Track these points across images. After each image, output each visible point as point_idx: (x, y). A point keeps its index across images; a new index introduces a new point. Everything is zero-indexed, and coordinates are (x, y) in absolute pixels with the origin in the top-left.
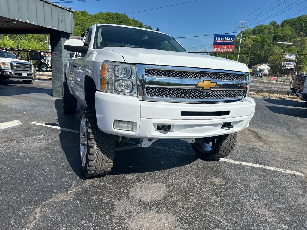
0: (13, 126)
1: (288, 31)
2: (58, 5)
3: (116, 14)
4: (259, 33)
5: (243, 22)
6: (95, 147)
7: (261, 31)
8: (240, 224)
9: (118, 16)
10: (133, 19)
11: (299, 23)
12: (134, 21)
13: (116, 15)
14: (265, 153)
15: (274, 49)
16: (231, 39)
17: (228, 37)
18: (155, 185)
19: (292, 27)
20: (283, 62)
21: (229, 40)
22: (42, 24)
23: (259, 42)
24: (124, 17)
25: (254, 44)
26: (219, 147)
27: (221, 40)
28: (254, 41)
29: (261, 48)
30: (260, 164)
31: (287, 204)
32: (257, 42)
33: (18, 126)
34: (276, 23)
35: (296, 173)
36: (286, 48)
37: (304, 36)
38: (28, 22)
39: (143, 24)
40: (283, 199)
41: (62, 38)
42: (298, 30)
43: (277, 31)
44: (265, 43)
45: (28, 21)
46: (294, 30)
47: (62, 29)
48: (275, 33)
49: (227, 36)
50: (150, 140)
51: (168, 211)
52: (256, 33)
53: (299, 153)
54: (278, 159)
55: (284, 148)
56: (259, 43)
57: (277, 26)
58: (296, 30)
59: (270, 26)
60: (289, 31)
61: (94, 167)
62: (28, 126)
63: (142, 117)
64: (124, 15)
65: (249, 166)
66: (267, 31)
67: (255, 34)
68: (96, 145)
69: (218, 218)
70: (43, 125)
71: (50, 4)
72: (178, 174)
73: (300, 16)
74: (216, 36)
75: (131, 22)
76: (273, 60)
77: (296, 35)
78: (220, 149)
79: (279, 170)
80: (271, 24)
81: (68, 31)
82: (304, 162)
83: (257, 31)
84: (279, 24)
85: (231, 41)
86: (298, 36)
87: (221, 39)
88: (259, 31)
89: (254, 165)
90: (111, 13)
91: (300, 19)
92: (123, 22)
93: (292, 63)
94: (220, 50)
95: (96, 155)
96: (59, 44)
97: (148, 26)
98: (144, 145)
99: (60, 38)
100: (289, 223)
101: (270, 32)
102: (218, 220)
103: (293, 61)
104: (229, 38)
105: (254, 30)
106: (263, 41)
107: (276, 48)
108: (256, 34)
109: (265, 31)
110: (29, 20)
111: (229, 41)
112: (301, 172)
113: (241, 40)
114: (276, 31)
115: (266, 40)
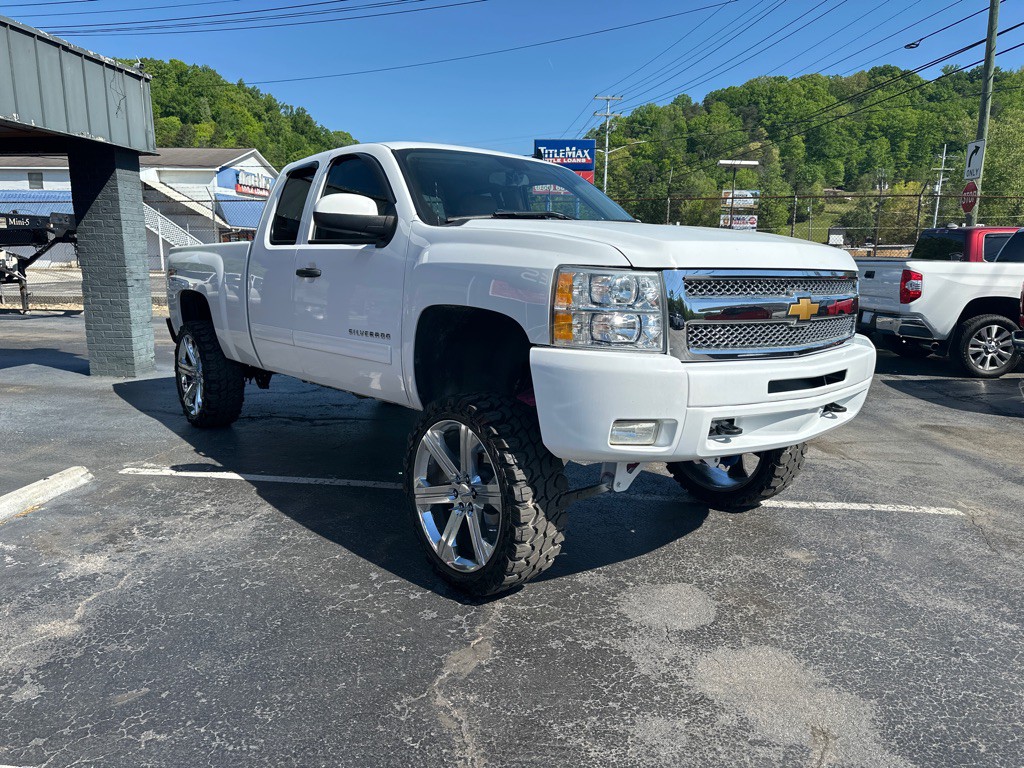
0: (72, 488)
1: (724, 124)
2: (102, 58)
3: (174, 64)
4: (646, 132)
5: (608, 100)
6: (530, 504)
7: (652, 126)
8: (926, 639)
9: (181, 74)
10: (240, 85)
11: (751, 100)
12: (245, 91)
13: (176, 67)
14: (847, 475)
15: (692, 179)
16: (583, 154)
17: (574, 149)
18: (670, 588)
19: (732, 112)
20: (722, 216)
21: (579, 157)
22: (56, 125)
23: (649, 157)
24: (207, 75)
25: (634, 164)
26: (774, 469)
27: (556, 156)
28: (634, 155)
29: (658, 176)
30: (858, 501)
31: (978, 580)
32: (644, 157)
33: (85, 485)
34: (689, 101)
35: (945, 511)
36: (725, 175)
37: (767, 138)
38: (15, 118)
39: (275, 100)
40: (965, 571)
41: (118, 171)
42: (749, 120)
43: (696, 124)
44: (667, 161)
45: (15, 115)
46: (739, 121)
47: (119, 140)
48: (690, 131)
49: (571, 143)
50: (631, 467)
51: (755, 641)
52: (637, 130)
53: (914, 463)
54: (886, 484)
55: (875, 454)
56: (650, 161)
57: (694, 109)
58: (744, 121)
59: (674, 110)
60: (728, 125)
61: (523, 561)
62: (124, 484)
63: (690, 404)
64: (205, 70)
65: (839, 510)
66: (666, 125)
67: (634, 134)
68: (531, 499)
69: (874, 636)
70: (167, 472)
71: (80, 55)
72: (697, 554)
73: (750, 81)
74: (538, 143)
75: (232, 94)
76: (692, 212)
77: (747, 135)
78: (776, 473)
79: (907, 510)
80: (676, 102)
81: (138, 144)
82: (942, 483)
83: (639, 125)
84: (697, 104)
85: (584, 161)
86: (753, 138)
87: (553, 153)
88: (644, 124)
89: (846, 506)
90: (155, 62)
91: (750, 87)
92: (205, 93)
93: (747, 217)
94: (555, 189)
95: (531, 526)
96: (106, 191)
97: (294, 110)
98: (619, 484)
99: (113, 171)
100: (1013, 617)
101: (676, 126)
102: (875, 640)
103: (749, 211)
104: (580, 151)
105: (631, 121)
106: (660, 155)
107: (698, 174)
108: (638, 134)
109: (663, 125)
110: (17, 112)
111: (579, 160)
112: (953, 507)
113: (609, 155)
114: (693, 123)
115: (666, 152)
